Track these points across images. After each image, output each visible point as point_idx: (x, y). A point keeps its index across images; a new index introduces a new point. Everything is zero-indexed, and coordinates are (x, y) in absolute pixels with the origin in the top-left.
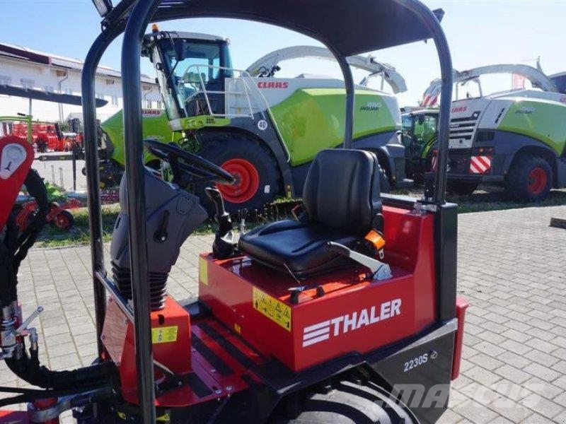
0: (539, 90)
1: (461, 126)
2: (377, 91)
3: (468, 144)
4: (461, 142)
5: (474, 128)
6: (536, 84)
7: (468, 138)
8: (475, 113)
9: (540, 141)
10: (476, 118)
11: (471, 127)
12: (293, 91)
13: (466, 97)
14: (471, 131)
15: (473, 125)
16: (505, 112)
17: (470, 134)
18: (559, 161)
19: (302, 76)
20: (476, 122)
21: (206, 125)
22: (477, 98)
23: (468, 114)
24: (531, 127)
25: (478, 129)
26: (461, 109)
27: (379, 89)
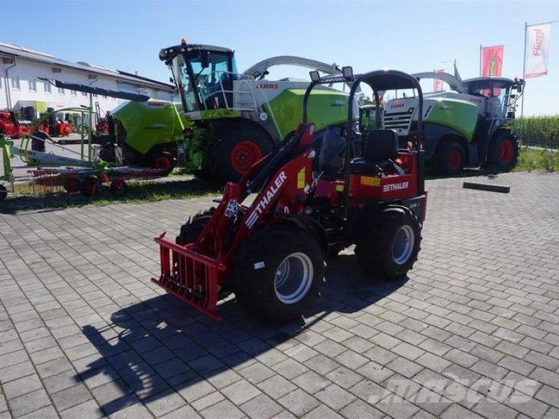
0: (455, 92)
1: (400, 118)
2: (339, 91)
3: (405, 132)
4: (400, 131)
5: (410, 120)
6: (453, 87)
7: (406, 127)
8: (410, 108)
9: (456, 130)
10: (411, 113)
11: (407, 120)
12: (281, 91)
13: (402, 97)
14: (408, 122)
15: (409, 118)
16: (431, 109)
17: (406, 124)
18: (469, 145)
19: (287, 79)
20: (411, 116)
21: (223, 115)
22: (412, 98)
23: (405, 109)
24: (449, 119)
25: (413, 122)
26: (400, 106)
27: (342, 90)
